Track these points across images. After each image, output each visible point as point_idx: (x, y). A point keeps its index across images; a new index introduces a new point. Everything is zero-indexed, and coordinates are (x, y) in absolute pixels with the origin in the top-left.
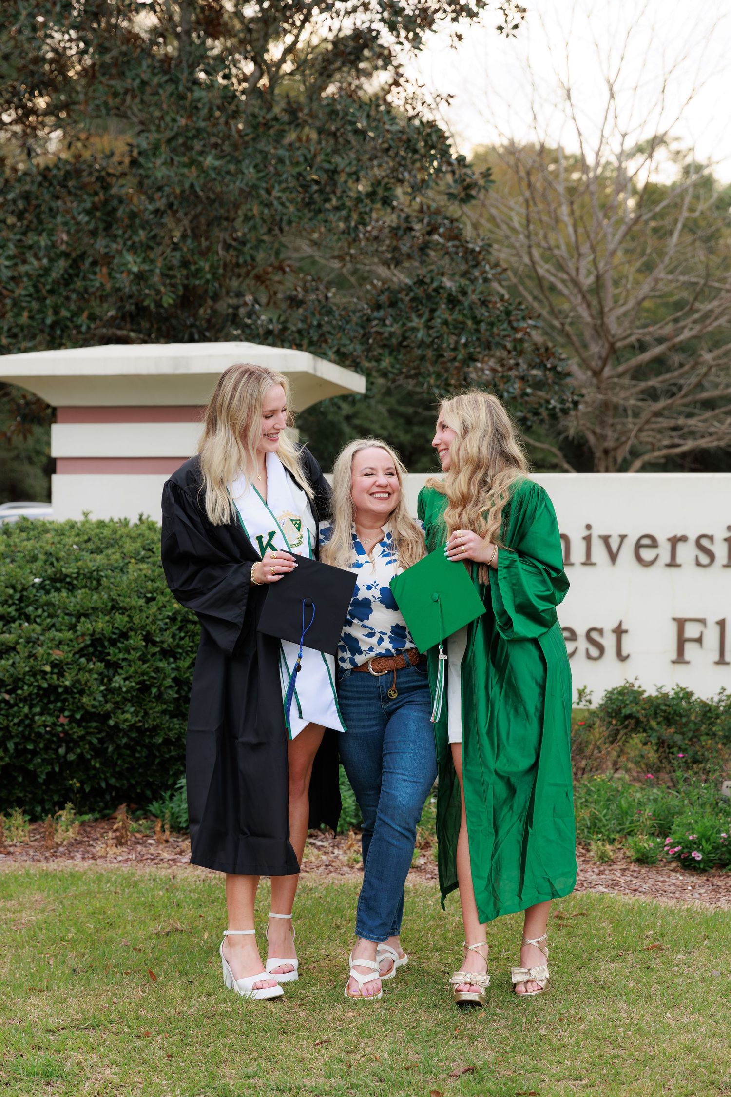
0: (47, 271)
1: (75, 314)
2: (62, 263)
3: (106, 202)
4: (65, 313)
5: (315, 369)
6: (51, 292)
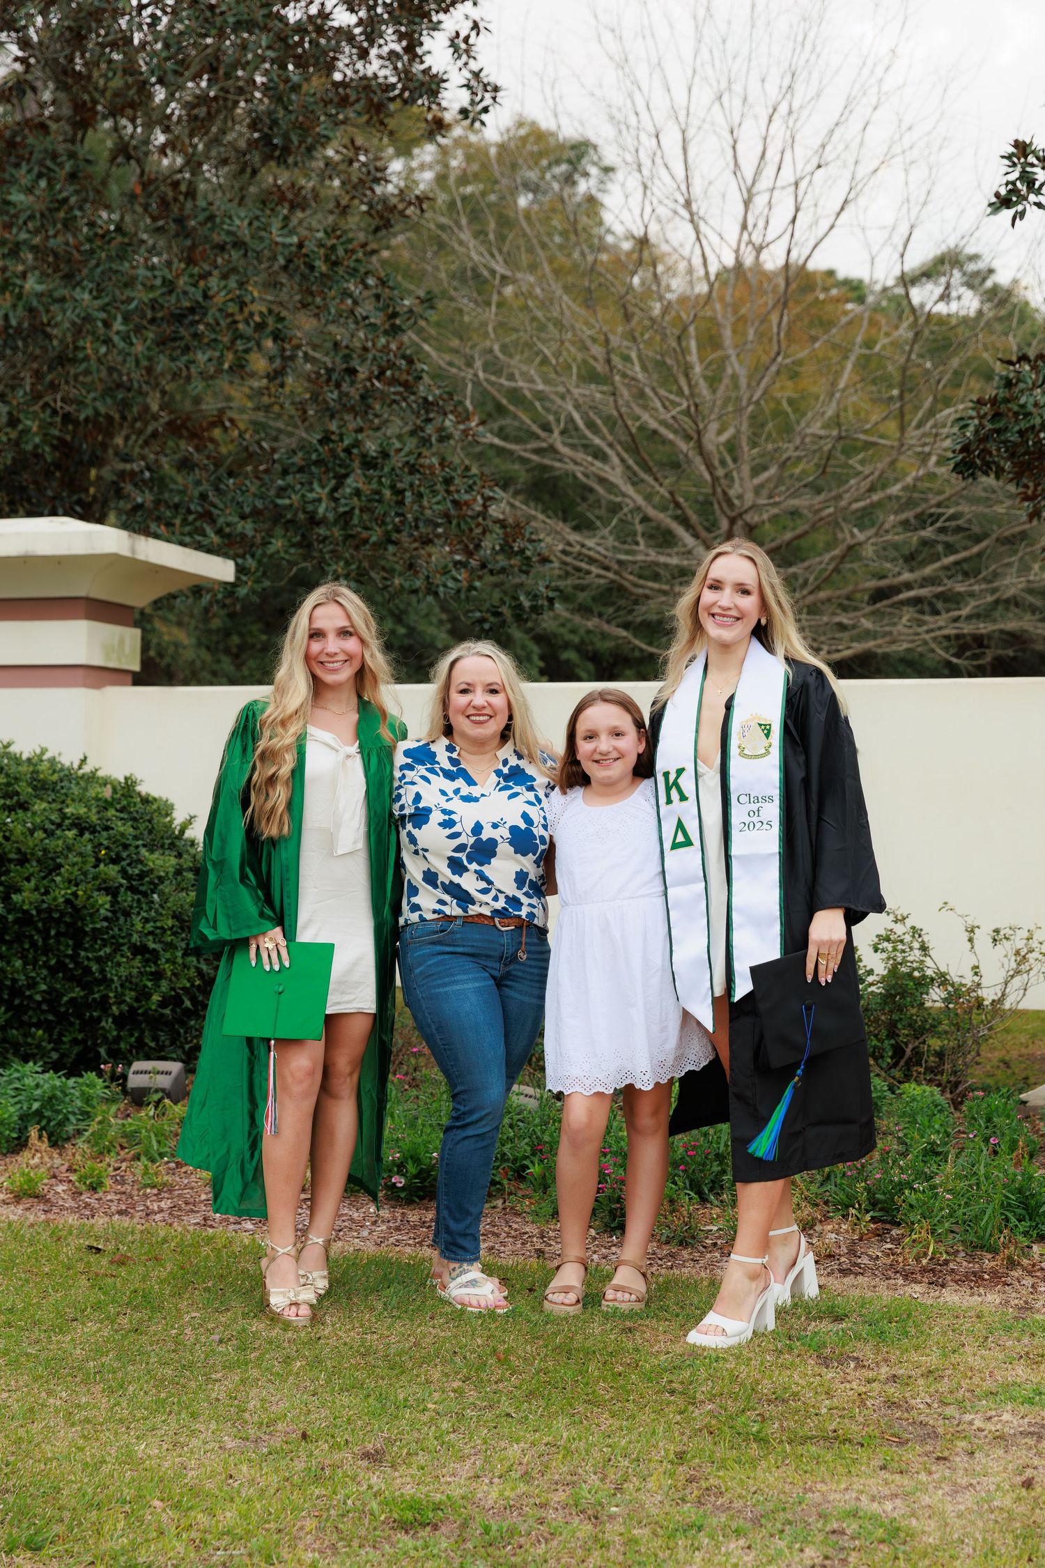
5: (133, 551)
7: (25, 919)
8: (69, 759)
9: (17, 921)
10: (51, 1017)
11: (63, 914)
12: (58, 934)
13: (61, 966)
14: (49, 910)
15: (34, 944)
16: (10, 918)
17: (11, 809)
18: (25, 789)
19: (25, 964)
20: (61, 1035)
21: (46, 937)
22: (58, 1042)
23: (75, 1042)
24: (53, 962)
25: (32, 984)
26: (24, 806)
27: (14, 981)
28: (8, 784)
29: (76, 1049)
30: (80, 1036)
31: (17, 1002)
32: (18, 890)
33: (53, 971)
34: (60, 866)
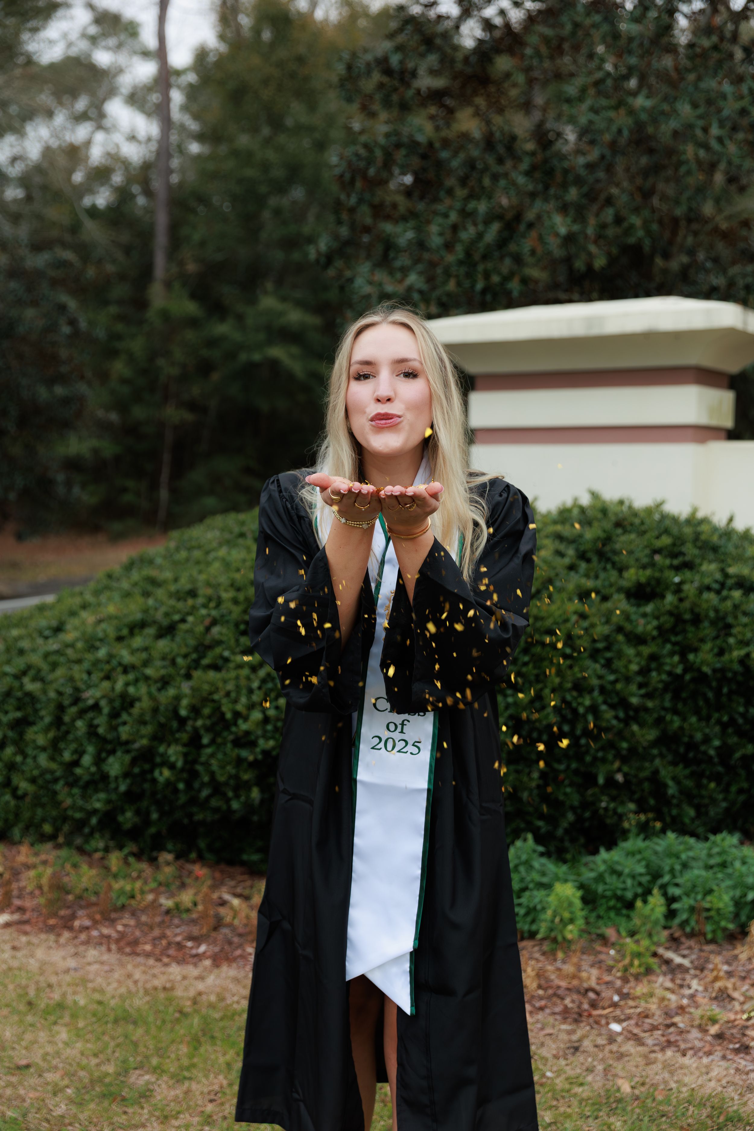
0: (480, 236)
1: (507, 279)
2: (495, 227)
3: (546, 161)
4: (496, 279)
5: (743, 324)
6: (485, 257)
7: (702, 678)
8: (720, 519)
9: (693, 680)
10: (720, 769)
11: (735, 673)
12: (731, 692)
13: (732, 721)
14: (722, 671)
15: (707, 700)
16: (688, 677)
17: (677, 569)
18: (690, 551)
19: (700, 719)
20: (728, 785)
21: (718, 692)
22: (726, 790)
23: (740, 791)
24: (725, 718)
25: (707, 740)
26: (689, 566)
27: (691, 737)
28: (674, 545)
29: (742, 798)
30: (745, 785)
31: (691, 755)
32: (696, 650)
33: (724, 726)
34: (729, 626)
